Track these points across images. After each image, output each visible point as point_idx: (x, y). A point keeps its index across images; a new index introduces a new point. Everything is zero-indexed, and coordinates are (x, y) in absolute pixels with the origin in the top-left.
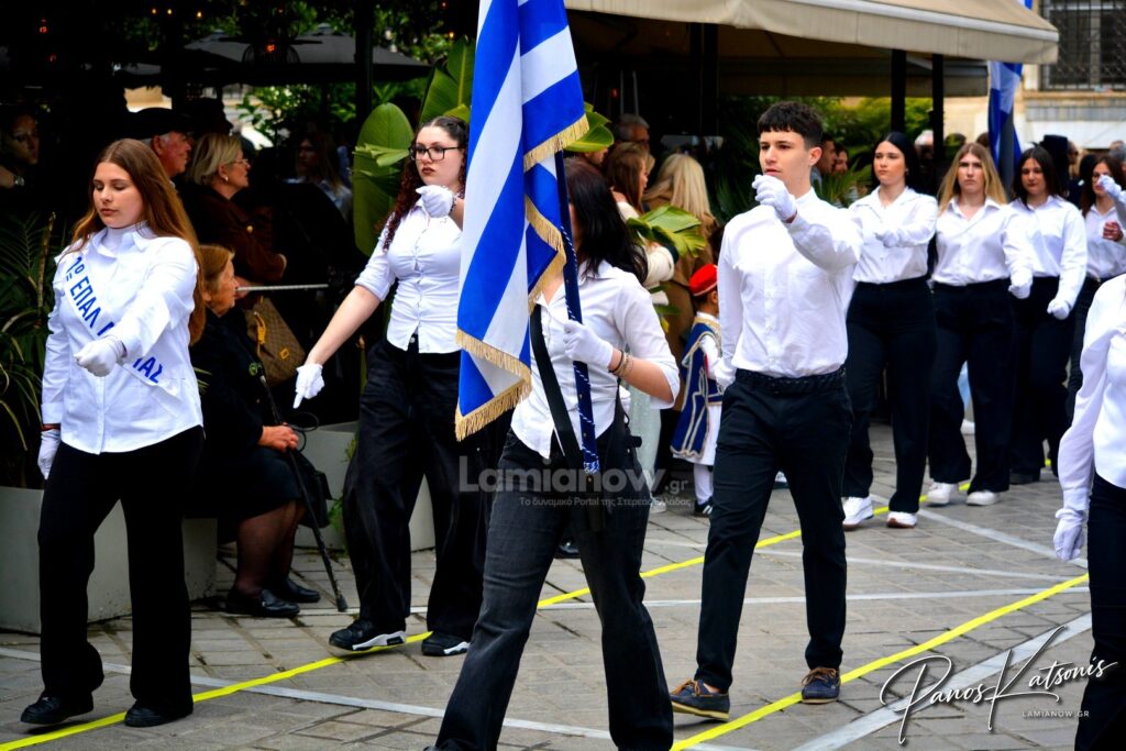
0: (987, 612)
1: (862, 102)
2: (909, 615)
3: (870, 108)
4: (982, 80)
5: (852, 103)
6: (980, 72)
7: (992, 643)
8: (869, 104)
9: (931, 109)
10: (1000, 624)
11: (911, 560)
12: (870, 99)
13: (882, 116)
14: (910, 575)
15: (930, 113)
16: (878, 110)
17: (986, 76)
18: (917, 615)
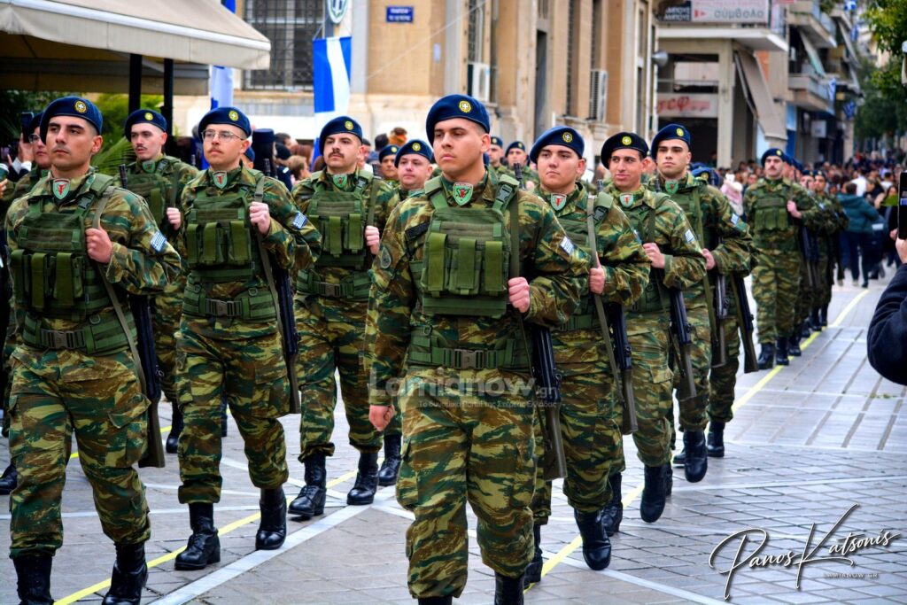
0: (226, 524)
1: (101, 98)
2: (161, 527)
3: (107, 103)
4: (204, 82)
5: (93, 97)
6: (203, 75)
7: (232, 550)
8: (106, 99)
9: (161, 104)
10: (238, 535)
11: (158, 482)
12: (108, 95)
13: (118, 109)
14: (157, 494)
15: (162, 108)
16: (115, 104)
17: (207, 78)
18: (167, 528)
